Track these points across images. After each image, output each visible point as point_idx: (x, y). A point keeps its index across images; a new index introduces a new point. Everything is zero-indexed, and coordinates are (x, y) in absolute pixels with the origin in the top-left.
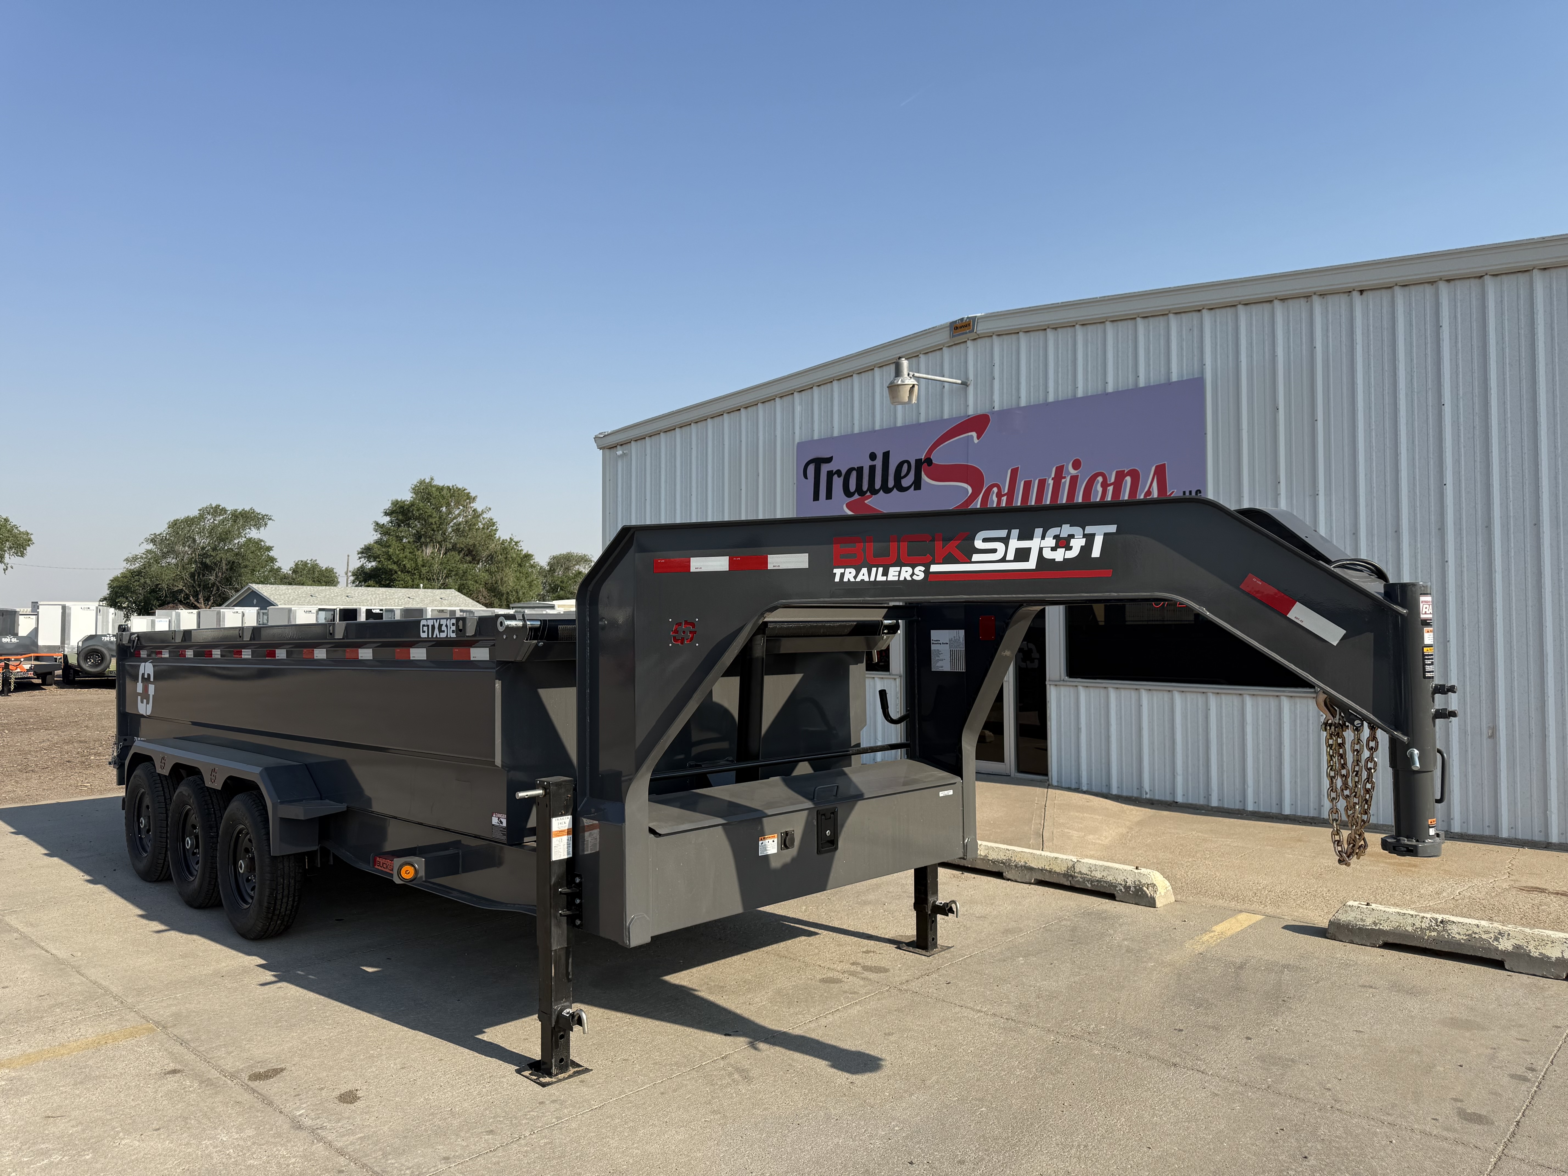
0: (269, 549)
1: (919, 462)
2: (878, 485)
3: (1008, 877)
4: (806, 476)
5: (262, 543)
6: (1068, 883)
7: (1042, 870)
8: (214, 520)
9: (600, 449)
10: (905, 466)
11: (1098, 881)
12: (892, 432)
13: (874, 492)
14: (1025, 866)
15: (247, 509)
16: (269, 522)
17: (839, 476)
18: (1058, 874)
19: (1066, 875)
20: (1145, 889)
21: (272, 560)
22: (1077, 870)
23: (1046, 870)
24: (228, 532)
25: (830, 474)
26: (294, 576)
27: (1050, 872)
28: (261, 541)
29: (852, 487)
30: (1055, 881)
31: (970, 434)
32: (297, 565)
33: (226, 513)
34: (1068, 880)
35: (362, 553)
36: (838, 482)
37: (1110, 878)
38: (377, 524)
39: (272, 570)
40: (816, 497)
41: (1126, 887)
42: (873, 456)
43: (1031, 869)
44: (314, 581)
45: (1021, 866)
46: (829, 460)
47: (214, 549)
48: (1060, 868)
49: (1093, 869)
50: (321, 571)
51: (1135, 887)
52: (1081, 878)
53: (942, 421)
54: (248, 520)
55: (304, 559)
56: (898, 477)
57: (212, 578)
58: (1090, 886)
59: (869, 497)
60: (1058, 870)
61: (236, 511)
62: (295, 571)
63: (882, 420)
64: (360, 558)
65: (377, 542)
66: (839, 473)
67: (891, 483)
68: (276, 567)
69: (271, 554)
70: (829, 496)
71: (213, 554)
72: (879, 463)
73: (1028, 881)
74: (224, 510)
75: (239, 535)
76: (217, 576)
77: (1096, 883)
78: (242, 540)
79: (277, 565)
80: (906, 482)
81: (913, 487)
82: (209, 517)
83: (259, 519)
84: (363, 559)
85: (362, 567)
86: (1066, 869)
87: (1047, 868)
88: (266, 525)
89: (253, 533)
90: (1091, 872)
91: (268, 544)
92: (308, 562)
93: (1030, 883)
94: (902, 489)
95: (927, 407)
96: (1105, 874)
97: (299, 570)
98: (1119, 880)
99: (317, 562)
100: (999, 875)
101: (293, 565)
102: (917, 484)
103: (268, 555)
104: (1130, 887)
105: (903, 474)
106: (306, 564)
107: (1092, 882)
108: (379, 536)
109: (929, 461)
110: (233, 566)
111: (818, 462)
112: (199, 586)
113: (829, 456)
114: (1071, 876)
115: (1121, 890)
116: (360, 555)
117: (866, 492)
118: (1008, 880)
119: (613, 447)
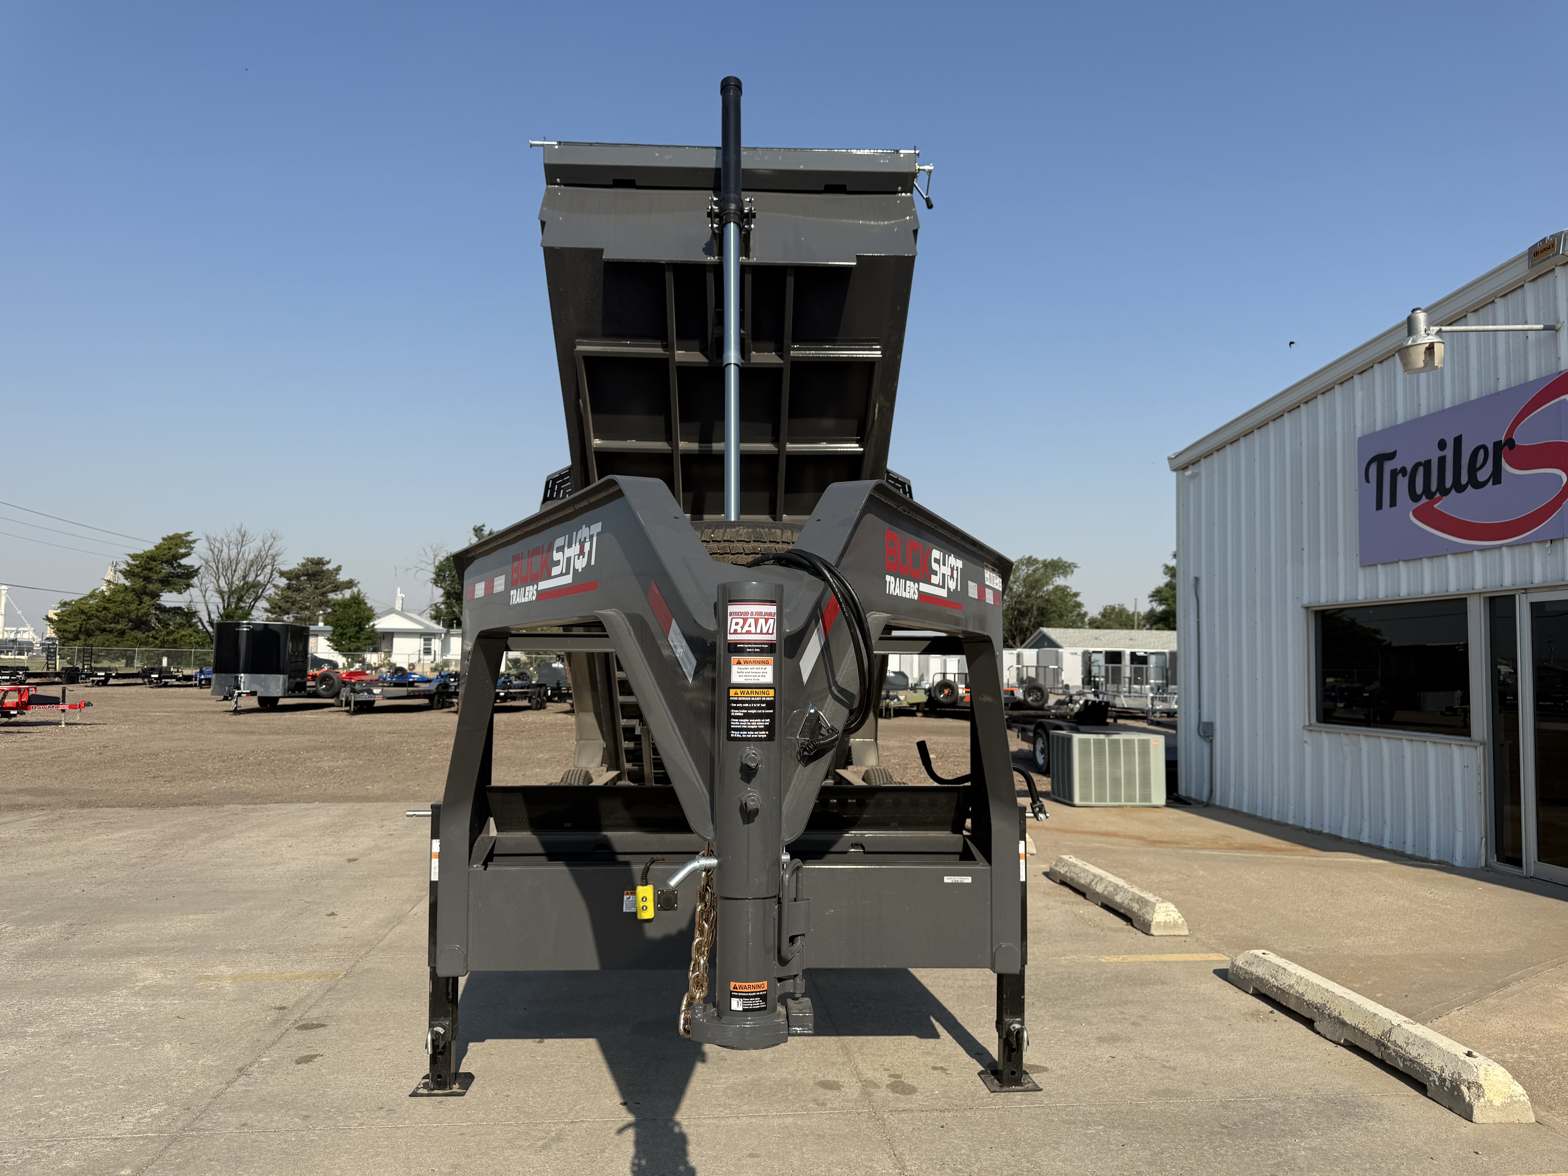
0: (1076, 595)
1: (1498, 445)
2: (1449, 483)
3: (1319, 1029)
4: (1367, 480)
5: (1069, 590)
6: (1378, 1055)
7: (1354, 1028)
8: (1028, 570)
9: (1174, 470)
10: (1482, 453)
11: (1411, 1060)
12: (1464, 409)
13: (1445, 492)
14: (1338, 1019)
15: (1055, 558)
16: (1075, 570)
17: (1404, 475)
18: (1371, 1038)
19: (1379, 1043)
20: (1463, 1088)
21: (1079, 605)
22: (1392, 1038)
23: (1359, 1030)
24: (1037, 581)
25: (1394, 474)
26: (1103, 620)
27: (1363, 1033)
28: (1067, 587)
29: (1419, 489)
30: (1365, 1049)
31: (1563, 397)
32: (1105, 609)
33: (1037, 563)
34: (1379, 1050)
35: (1152, 596)
36: (1403, 483)
37: (1425, 1061)
38: (1167, 567)
39: (1079, 615)
40: (1379, 506)
41: (1443, 1080)
42: (1442, 445)
43: (1343, 1023)
44: (1121, 625)
45: (1335, 1017)
46: (1392, 456)
47: (1028, 596)
48: (1374, 1032)
49: (1411, 1040)
50: (1128, 615)
51: (1451, 1082)
52: (1394, 1051)
53: (1528, 385)
54: (1057, 569)
55: (1112, 604)
56: (1473, 469)
57: (1026, 622)
58: (1401, 1065)
59: (1439, 500)
60: (1371, 1033)
61: (1045, 561)
62: (1104, 615)
63: (1453, 394)
64: (1151, 601)
65: (1167, 585)
66: (1403, 471)
67: (1464, 479)
68: (1082, 612)
69: (1078, 599)
70: (1393, 503)
71: (1026, 601)
72: (1449, 453)
73: (1336, 1040)
74: (1036, 561)
75: (1047, 583)
76: (1030, 621)
77: (1408, 1064)
78: (1051, 587)
79: (1083, 610)
80: (1482, 475)
81: (1491, 481)
82: (1024, 567)
83: (1066, 567)
84: (1153, 603)
85: (1152, 611)
86: (1380, 1033)
87: (1361, 1027)
88: (1072, 572)
89: (1060, 581)
90: (1408, 1044)
91: (1074, 590)
92: (1117, 606)
93: (1337, 1043)
94: (1478, 485)
95: (1508, 369)
96: (1422, 1052)
97: (1107, 614)
98: (1435, 1066)
99: (1125, 606)
100: (1309, 1023)
101: (1101, 610)
102: (1496, 477)
103: (1075, 601)
104: (1444, 1080)
105: (1478, 466)
106: (1113, 608)
107: (1405, 1060)
108: (1169, 579)
109: (1510, 442)
110: (1042, 612)
111: (1381, 459)
112: (1016, 629)
113: (1392, 451)
114: (1383, 1045)
115: (1434, 1081)
116: (1151, 599)
117: (1435, 493)
118: (1318, 1033)
119: (1185, 468)
